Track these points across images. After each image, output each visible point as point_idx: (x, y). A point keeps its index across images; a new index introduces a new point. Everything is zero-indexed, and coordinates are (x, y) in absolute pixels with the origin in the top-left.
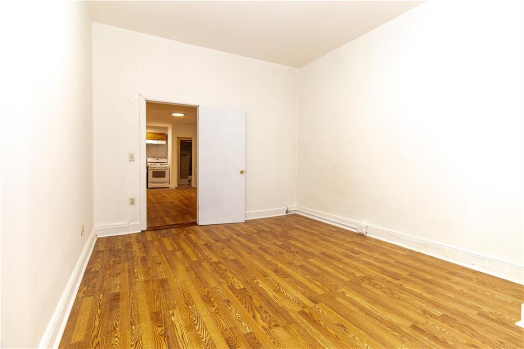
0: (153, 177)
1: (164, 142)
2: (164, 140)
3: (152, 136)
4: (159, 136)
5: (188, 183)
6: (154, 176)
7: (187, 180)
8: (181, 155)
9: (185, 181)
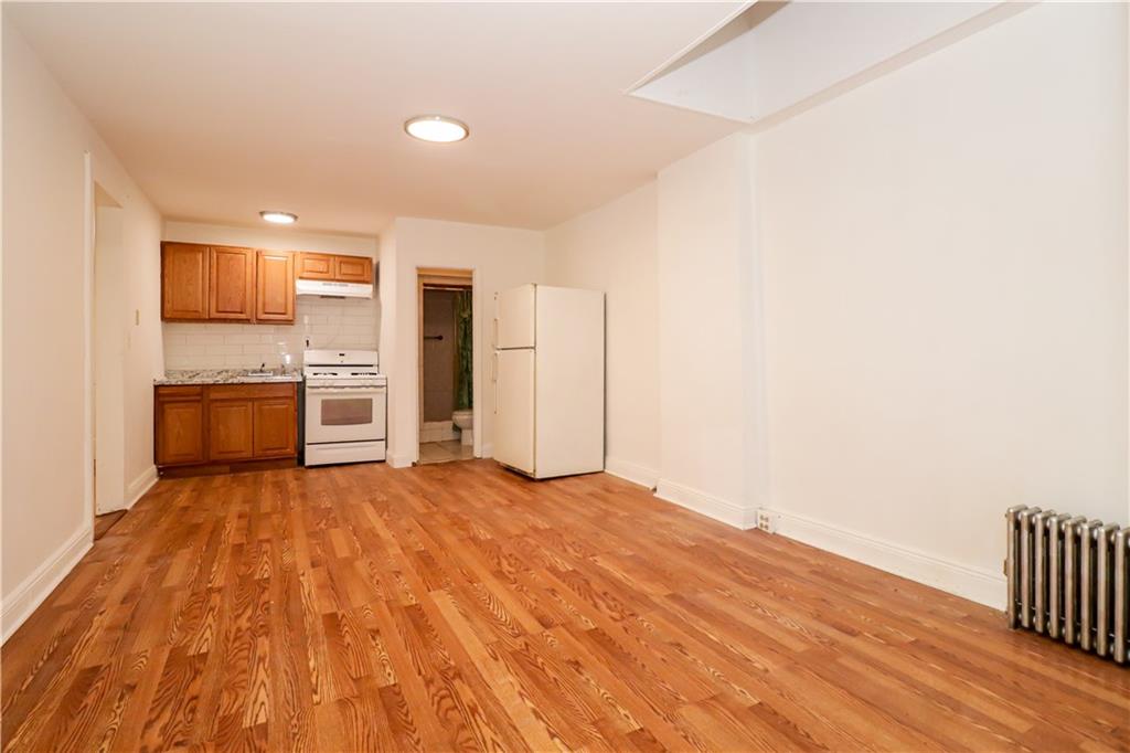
0: (325, 422)
1: (365, 290)
2: (367, 282)
3: (321, 266)
4: (346, 269)
5: (450, 435)
6: (327, 421)
7: (448, 425)
8: (425, 338)
9: (443, 431)
